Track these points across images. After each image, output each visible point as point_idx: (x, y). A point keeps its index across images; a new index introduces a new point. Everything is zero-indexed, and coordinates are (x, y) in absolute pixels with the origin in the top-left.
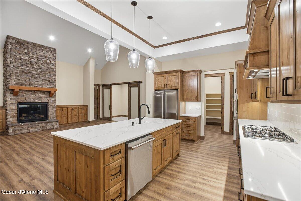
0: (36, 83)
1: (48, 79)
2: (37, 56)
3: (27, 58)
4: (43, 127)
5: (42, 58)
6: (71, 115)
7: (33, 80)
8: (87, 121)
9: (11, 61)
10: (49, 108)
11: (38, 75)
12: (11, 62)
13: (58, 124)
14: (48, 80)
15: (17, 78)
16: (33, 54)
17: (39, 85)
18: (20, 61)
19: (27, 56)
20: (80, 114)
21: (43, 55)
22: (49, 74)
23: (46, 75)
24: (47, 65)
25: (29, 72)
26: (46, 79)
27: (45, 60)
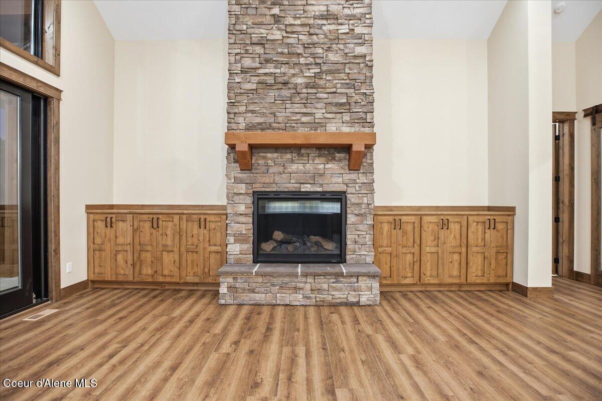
0: (304, 119)
1: (344, 100)
2: (306, 21)
3: (277, 35)
4: (319, 290)
5: (324, 22)
6: (434, 250)
7: (297, 110)
8: (507, 285)
9: (237, 54)
10: (349, 216)
11: (310, 91)
12: (237, 57)
13: (376, 285)
14: (342, 104)
15: (251, 108)
16: (295, 18)
17: (316, 125)
18: (259, 49)
19: (279, 29)
20: (474, 249)
21: (328, 11)
22: (348, 81)
23: (339, 86)
24: (341, 46)
25: (285, 83)
26: (336, 100)
27: (332, 27)
